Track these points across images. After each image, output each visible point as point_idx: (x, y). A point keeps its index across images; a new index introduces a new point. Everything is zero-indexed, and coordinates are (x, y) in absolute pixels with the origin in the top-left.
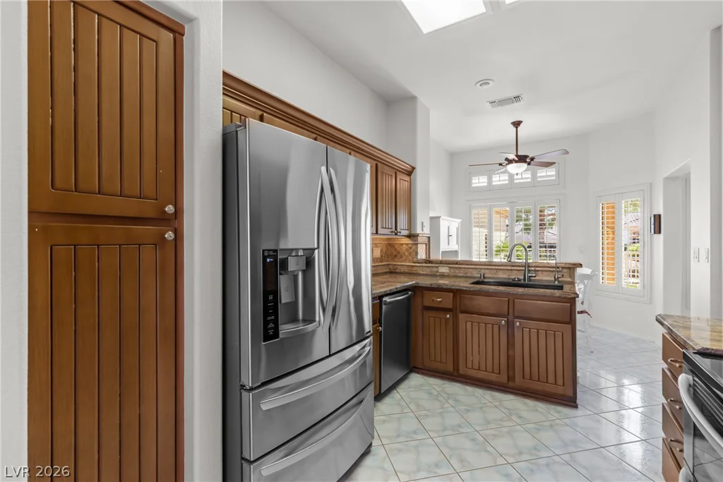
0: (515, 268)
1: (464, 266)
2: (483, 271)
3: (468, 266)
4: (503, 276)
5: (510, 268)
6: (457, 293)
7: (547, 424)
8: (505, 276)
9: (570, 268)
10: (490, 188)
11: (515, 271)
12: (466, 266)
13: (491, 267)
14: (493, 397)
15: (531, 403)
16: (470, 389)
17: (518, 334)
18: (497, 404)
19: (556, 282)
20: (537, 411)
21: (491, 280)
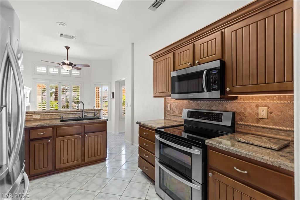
0: (78, 112)
1: (50, 114)
2: (61, 115)
3: (53, 114)
4: (72, 116)
5: (75, 113)
6: (54, 127)
7: (102, 171)
8: (73, 116)
9: (99, 111)
10: (48, 74)
11: (78, 114)
12: (52, 114)
13: (66, 113)
14: (75, 172)
15: (91, 167)
16: (62, 174)
17: (86, 140)
18: (79, 174)
19: (95, 117)
20: (95, 168)
21: (67, 119)
